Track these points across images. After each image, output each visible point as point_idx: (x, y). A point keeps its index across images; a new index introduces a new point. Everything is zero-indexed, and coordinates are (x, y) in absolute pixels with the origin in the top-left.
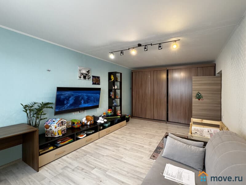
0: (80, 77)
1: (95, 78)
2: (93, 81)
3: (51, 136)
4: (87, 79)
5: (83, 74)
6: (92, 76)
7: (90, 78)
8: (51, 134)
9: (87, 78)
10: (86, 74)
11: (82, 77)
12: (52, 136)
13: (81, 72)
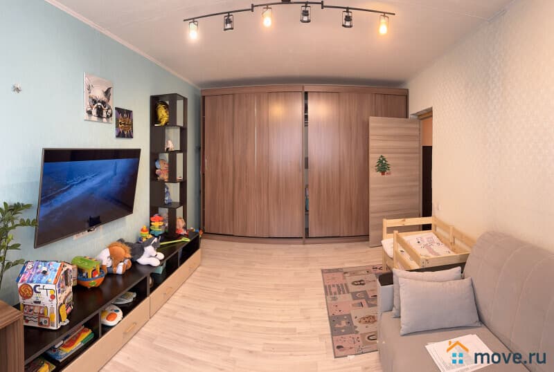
0: (90, 113)
1: (123, 115)
2: (117, 127)
3: (36, 325)
4: (105, 120)
5: (95, 102)
6: (116, 109)
7: (111, 115)
8: (39, 318)
9: (105, 115)
10: (103, 103)
11: (94, 112)
12: (41, 324)
13: (91, 94)
